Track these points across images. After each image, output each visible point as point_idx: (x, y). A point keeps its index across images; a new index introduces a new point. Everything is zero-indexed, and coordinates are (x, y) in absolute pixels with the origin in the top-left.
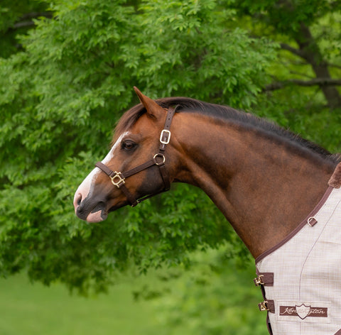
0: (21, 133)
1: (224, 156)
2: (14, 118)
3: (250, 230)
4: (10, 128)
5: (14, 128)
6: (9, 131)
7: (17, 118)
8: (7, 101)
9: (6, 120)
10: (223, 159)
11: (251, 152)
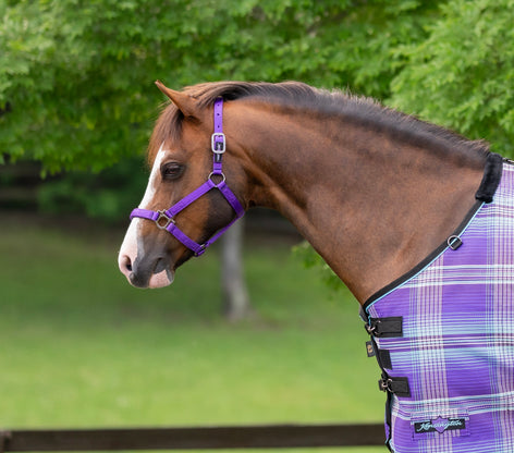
0: (497, 108)
1: (297, 160)
2: (486, 86)
3: (345, 260)
4: (482, 102)
5: (487, 102)
6: (479, 107)
7: (490, 86)
8: (476, 63)
9: (475, 91)
10: (298, 164)
11: (337, 148)
